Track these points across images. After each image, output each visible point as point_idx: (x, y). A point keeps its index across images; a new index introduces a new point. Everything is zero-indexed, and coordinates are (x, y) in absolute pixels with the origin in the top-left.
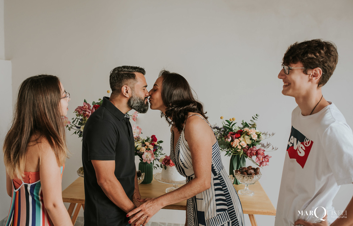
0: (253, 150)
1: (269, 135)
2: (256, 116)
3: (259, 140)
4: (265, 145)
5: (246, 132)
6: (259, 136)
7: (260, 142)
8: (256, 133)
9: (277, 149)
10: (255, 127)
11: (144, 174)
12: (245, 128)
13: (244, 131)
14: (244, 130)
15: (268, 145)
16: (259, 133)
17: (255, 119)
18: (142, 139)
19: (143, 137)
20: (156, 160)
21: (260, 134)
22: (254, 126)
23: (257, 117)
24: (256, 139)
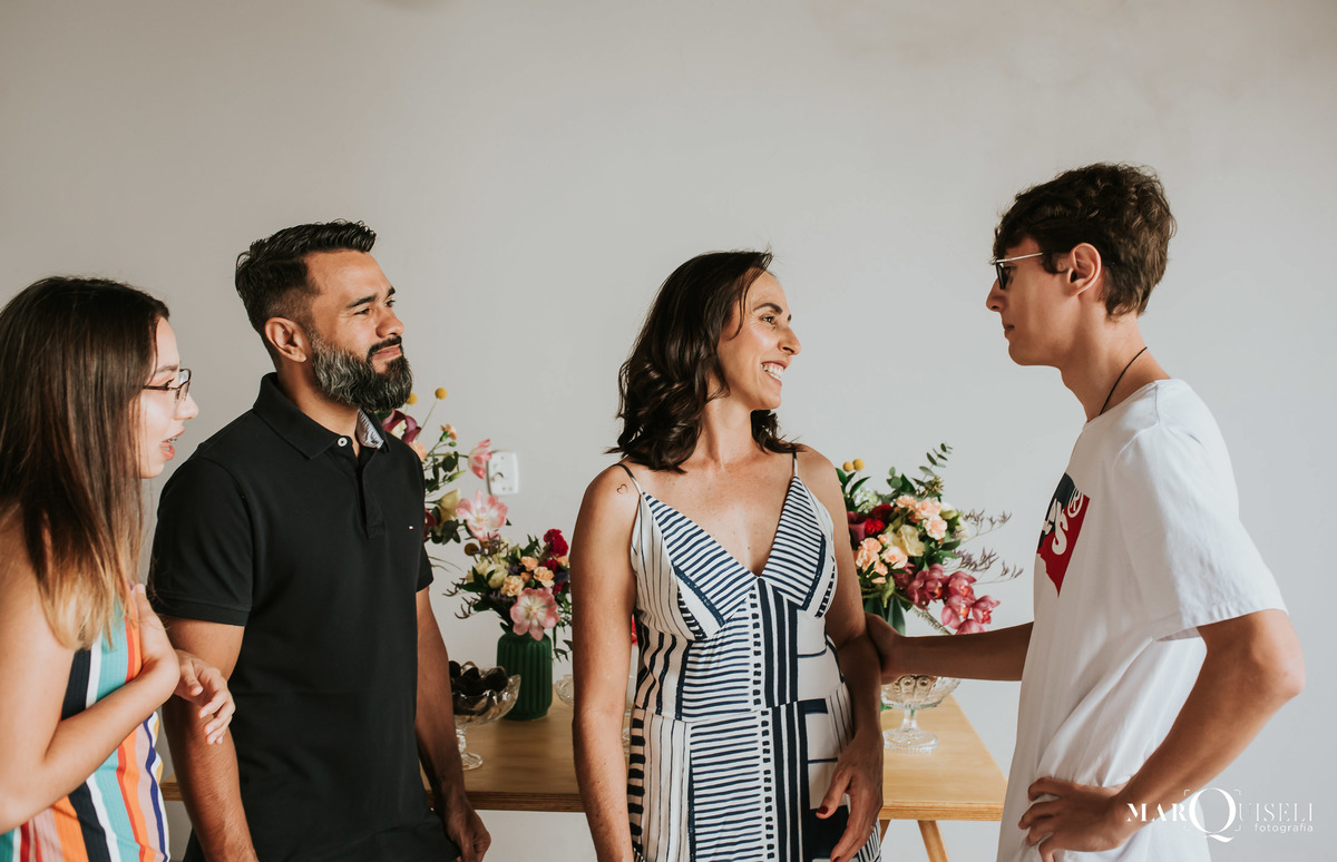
0: (932, 580)
1: (991, 520)
2: (940, 452)
3: (953, 540)
4: (977, 558)
5: (905, 510)
6: (952, 525)
7: (957, 550)
8: (941, 515)
9: (1021, 572)
10: (940, 492)
11: (519, 678)
12: (901, 498)
13: (896, 509)
14: (895, 505)
15: (986, 558)
16: (954, 515)
17: (939, 461)
18: (510, 547)
19: (514, 539)
20: (563, 625)
21: (955, 519)
22: (933, 489)
23: (944, 454)
24: (944, 535)
